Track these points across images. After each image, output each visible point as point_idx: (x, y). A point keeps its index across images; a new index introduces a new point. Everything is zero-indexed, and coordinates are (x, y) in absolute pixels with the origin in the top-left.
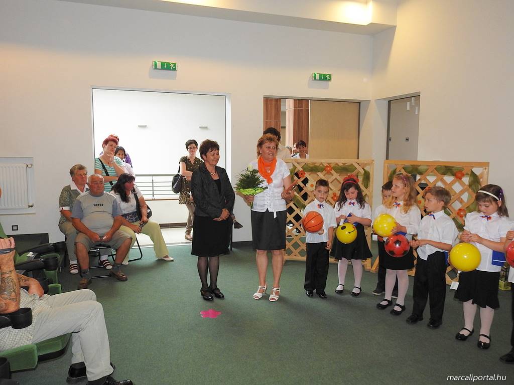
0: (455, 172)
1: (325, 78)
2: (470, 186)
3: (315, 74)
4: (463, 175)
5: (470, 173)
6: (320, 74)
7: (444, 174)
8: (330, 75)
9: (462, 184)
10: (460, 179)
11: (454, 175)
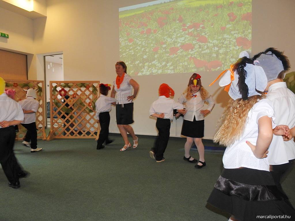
0: (86, 86)
1: (4, 36)
2: (93, 92)
4: (90, 87)
5: (92, 86)
6: (1, 33)
7: (81, 87)
8: (8, 35)
9: (90, 91)
10: (88, 89)
11: (85, 87)
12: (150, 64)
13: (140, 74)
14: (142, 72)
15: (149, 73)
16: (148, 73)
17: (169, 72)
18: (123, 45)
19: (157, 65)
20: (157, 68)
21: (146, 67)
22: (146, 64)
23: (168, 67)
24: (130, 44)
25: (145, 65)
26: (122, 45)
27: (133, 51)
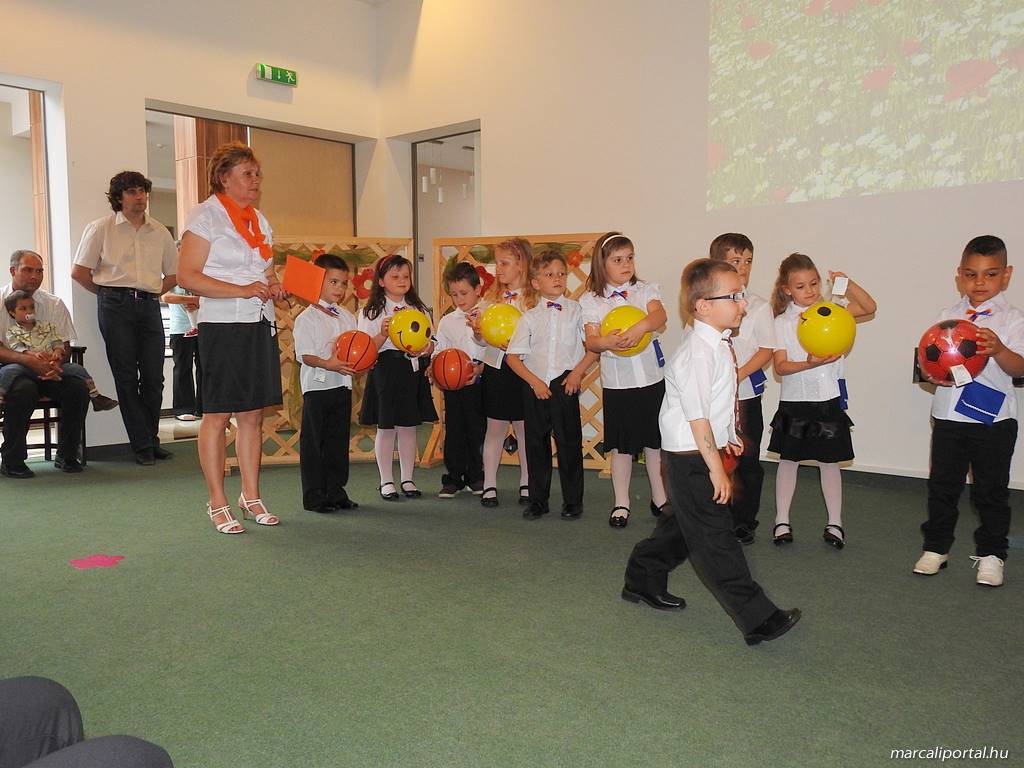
1: (283, 79)
3: (262, 66)
4: (581, 258)
6: (272, 68)
8: (294, 74)
9: (580, 275)
10: (577, 265)
12: (849, 147)
13: (797, 196)
14: (809, 186)
15: (842, 189)
16: (836, 191)
17: (941, 179)
18: (725, 74)
19: (880, 151)
20: (880, 163)
21: (827, 165)
22: (829, 150)
23: (934, 160)
24: (755, 67)
25: (824, 154)
26: (718, 73)
27: (767, 95)
